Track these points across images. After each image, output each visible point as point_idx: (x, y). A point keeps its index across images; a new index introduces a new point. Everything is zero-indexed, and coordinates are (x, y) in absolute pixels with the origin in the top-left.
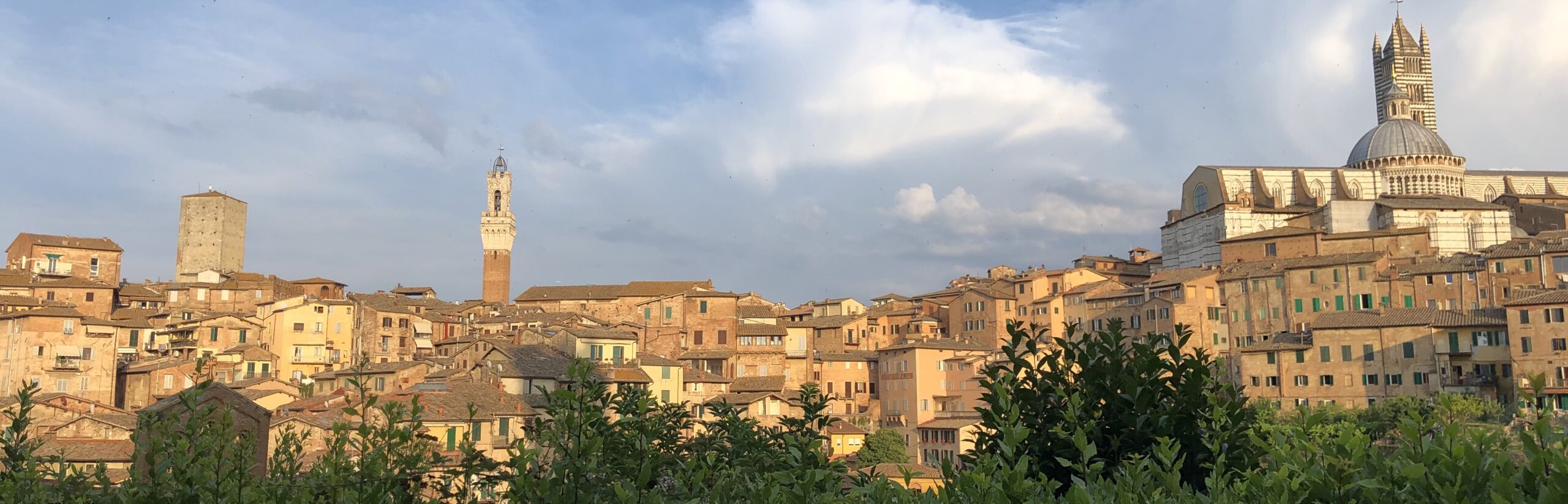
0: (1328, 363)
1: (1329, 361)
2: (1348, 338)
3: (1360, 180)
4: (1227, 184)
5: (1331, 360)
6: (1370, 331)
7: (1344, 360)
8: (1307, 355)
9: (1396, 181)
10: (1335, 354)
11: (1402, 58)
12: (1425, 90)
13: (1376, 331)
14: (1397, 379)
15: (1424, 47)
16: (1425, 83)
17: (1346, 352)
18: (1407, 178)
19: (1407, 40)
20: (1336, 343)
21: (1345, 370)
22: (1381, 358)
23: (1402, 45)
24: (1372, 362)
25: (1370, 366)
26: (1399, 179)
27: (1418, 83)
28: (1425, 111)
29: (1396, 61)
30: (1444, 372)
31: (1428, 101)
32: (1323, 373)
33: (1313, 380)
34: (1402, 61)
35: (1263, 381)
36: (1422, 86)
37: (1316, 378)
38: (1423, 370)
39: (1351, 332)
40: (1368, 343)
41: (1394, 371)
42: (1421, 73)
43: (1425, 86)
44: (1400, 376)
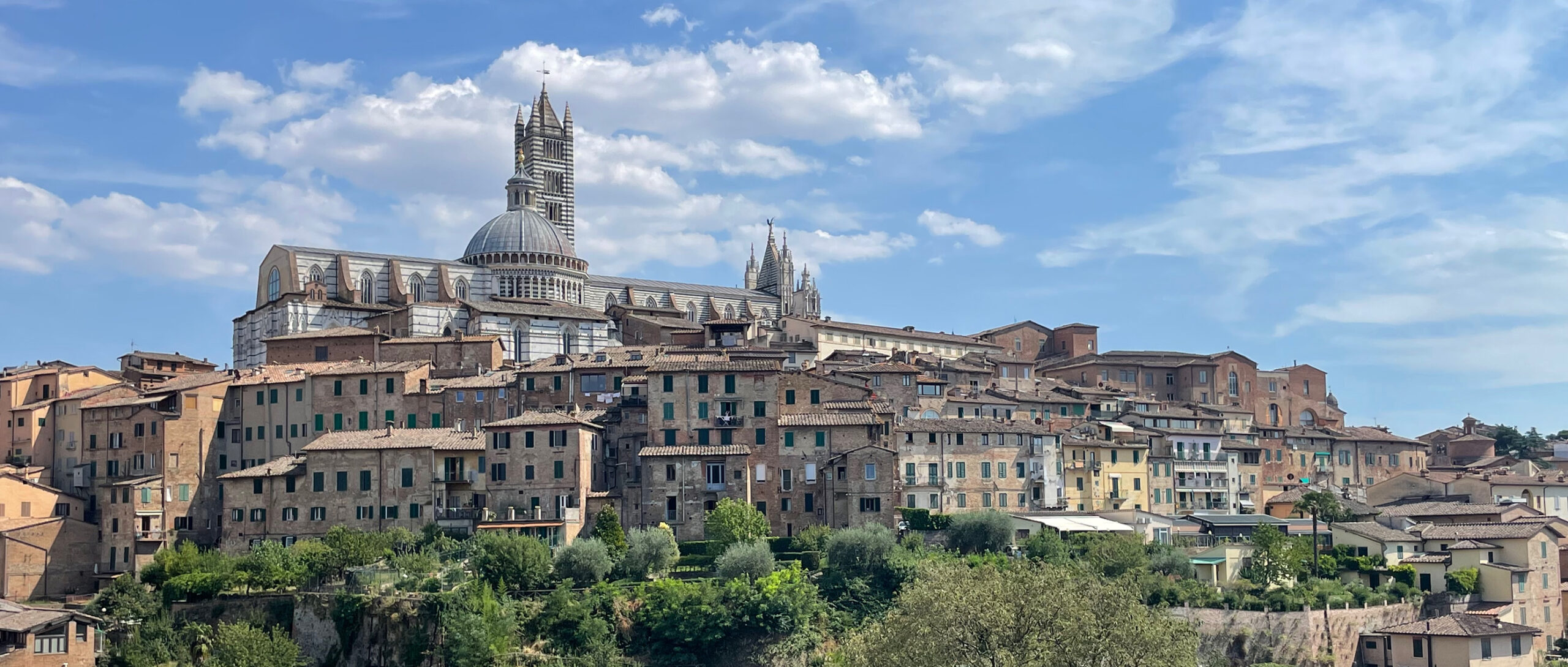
0: (321, 493)
1: (322, 490)
2: (344, 463)
3: (467, 277)
4: (300, 270)
5: (325, 490)
6: (368, 455)
7: (338, 489)
8: (298, 484)
9: (507, 281)
10: (330, 482)
11: (542, 139)
12: (565, 180)
13: (374, 454)
14: (394, 512)
15: (567, 129)
16: (565, 171)
17: (342, 480)
18: (519, 279)
19: (550, 119)
20: (331, 469)
21: (339, 501)
22: (378, 488)
23: (542, 125)
24: (368, 492)
25: (366, 495)
26: (511, 278)
27: (558, 170)
28: (564, 204)
29: (535, 142)
30: (439, 504)
31: (567, 192)
32: (314, 504)
33: (303, 512)
34: (541, 143)
35: (248, 513)
36: (562, 174)
37: (306, 511)
38: (421, 501)
39: (348, 455)
40: (365, 469)
41: (390, 502)
42: (562, 159)
43: (565, 176)
44: (396, 507)
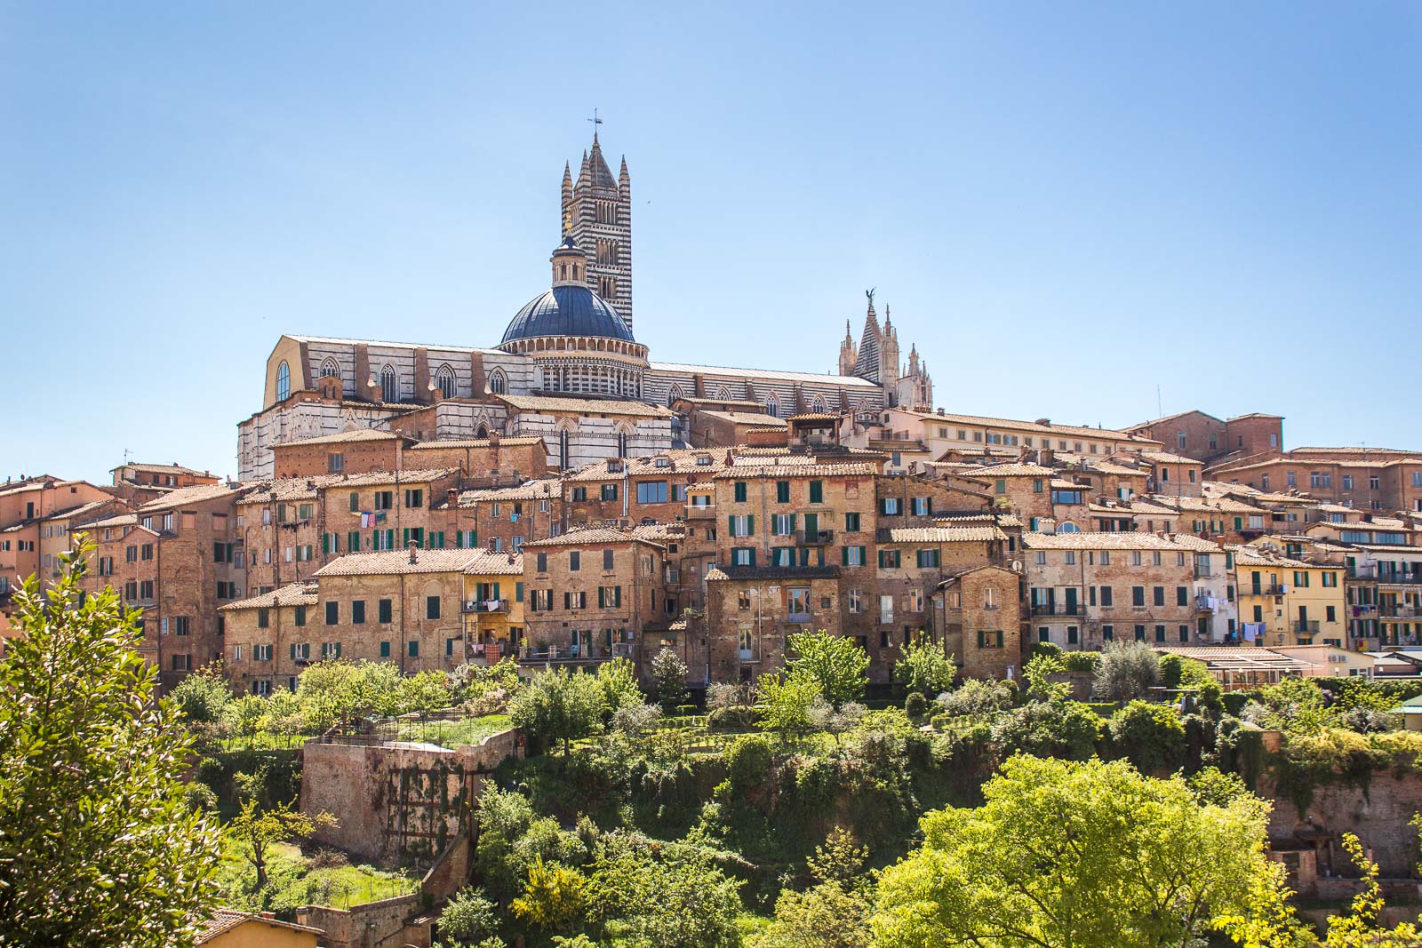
0: (335, 626)
1: (336, 623)
2: (361, 591)
3: (506, 368)
5: (339, 622)
6: (388, 581)
7: (355, 621)
8: (309, 616)
9: (551, 371)
10: (345, 613)
11: (593, 201)
12: (621, 249)
13: (395, 580)
15: (625, 189)
16: (621, 238)
17: (359, 609)
20: (346, 598)
21: (355, 635)
22: (400, 619)
23: (594, 183)
24: (389, 624)
25: (386, 630)
26: (557, 369)
27: (612, 237)
28: (619, 277)
31: (623, 264)
32: (326, 639)
33: (315, 648)
34: (593, 206)
35: (252, 651)
36: (617, 242)
37: (318, 648)
39: (365, 581)
40: (385, 597)
41: (413, 636)
42: (618, 224)
43: (621, 244)
